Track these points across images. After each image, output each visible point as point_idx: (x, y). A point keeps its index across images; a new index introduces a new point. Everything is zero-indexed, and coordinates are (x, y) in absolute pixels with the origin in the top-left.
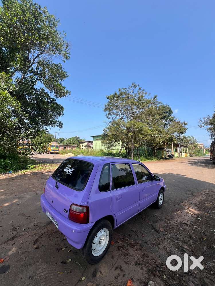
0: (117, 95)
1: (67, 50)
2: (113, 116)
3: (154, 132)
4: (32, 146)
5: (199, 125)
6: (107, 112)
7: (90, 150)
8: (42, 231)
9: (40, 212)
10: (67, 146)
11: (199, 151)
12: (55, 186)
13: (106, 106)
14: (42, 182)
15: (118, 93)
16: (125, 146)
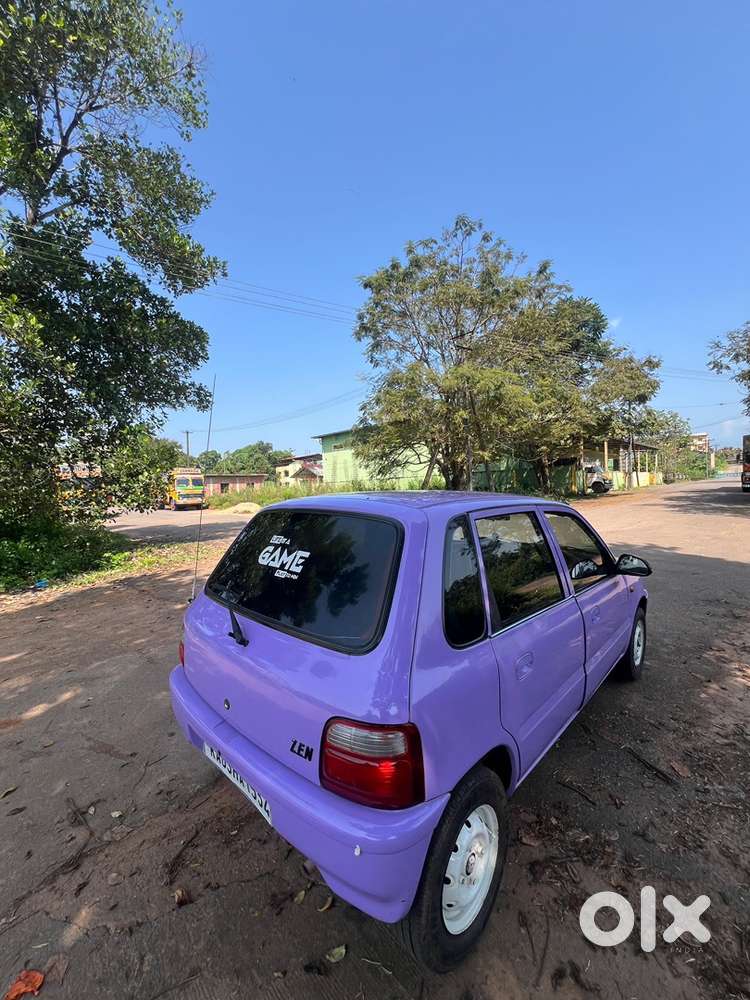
0: (401, 270)
1: (194, 86)
2: (392, 353)
3: (544, 403)
4: (107, 484)
5: (710, 363)
6: (368, 341)
7: (316, 484)
8: (195, 818)
9: (172, 734)
10: (234, 479)
11: (694, 462)
12: (230, 634)
13: (361, 317)
14: (161, 611)
15: (404, 263)
16: (442, 461)
